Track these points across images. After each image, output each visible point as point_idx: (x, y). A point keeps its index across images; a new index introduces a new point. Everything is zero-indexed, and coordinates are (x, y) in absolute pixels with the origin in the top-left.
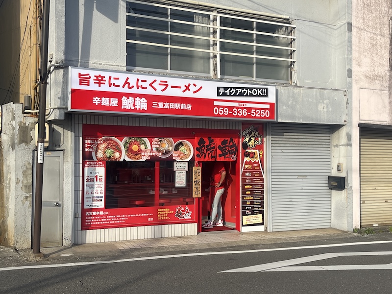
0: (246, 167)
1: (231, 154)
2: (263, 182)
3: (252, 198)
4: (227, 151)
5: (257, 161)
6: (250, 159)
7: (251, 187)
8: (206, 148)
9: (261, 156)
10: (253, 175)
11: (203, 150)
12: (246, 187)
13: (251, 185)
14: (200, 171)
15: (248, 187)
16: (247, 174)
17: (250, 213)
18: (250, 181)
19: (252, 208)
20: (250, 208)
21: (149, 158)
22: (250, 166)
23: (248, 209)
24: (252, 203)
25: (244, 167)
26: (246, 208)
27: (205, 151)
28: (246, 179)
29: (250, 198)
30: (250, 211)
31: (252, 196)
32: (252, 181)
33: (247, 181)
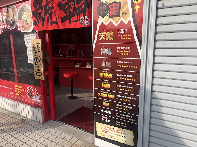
0: (102, 36)
1: (79, 15)
2: (139, 69)
3: (113, 97)
4: (72, 11)
5: (126, 23)
6: (111, 20)
7: (111, 75)
8: (44, 10)
9: (137, 8)
10: (115, 53)
11: (40, 13)
12: (101, 74)
13: (111, 72)
14: (40, 45)
15: (106, 75)
16: (103, 51)
17: (109, 121)
18: (109, 64)
19: (113, 113)
20: (110, 112)
21: (3, 31)
22: (110, 35)
23: (105, 113)
24: (112, 105)
25: (99, 37)
26: (102, 111)
27: (43, 15)
28: (102, 60)
29: (109, 96)
30: (109, 118)
31: (112, 94)
32: (114, 64)
33: (103, 64)
